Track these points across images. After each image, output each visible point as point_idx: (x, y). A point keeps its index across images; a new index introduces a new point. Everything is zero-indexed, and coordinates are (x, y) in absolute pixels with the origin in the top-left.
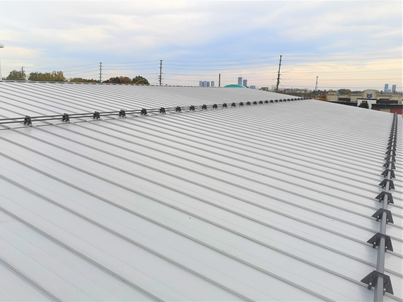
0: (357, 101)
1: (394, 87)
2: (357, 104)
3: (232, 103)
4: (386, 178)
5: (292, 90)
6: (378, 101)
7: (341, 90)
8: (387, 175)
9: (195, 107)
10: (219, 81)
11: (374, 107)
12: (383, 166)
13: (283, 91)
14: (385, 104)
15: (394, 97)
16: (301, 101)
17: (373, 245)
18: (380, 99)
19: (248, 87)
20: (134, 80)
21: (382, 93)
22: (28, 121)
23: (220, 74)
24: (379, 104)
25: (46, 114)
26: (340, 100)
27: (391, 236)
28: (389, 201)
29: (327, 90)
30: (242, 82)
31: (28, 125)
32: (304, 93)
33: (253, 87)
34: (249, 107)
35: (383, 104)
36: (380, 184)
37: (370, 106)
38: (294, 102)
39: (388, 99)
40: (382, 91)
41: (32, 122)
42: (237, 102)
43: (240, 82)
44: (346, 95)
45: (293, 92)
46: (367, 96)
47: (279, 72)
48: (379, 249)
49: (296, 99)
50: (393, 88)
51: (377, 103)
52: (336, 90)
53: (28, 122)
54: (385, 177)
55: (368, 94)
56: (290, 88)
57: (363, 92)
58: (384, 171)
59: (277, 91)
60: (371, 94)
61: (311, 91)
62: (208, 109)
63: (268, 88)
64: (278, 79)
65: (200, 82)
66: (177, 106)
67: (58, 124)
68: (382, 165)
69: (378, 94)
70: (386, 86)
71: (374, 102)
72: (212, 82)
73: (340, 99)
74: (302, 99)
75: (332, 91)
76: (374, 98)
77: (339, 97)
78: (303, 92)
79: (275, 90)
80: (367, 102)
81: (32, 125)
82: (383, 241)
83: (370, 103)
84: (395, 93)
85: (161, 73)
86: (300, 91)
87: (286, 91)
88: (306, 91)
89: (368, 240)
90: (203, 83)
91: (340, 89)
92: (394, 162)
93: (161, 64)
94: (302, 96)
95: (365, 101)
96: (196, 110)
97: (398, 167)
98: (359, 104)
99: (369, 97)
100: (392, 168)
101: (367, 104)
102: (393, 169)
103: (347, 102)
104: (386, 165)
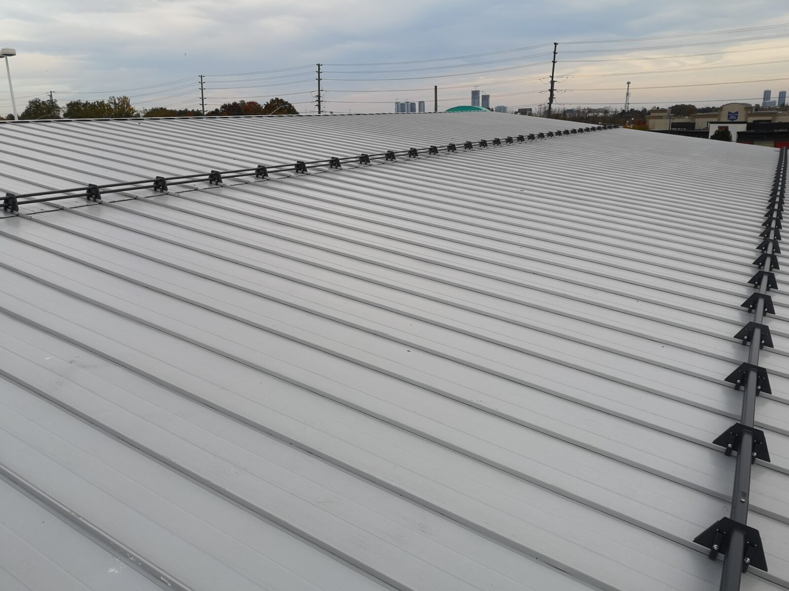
0: (708, 128)
1: (782, 95)
2: (708, 133)
3: (465, 142)
4: (762, 270)
5: (578, 111)
6: (750, 126)
7: (676, 106)
8: (763, 264)
9: (395, 154)
10: (434, 99)
11: (743, 138)
12: (757, 248)
13: (561, 114)
14: (764, 131)
15: (781, 115)
16: (598, 132)
17: (735, 384)
18: (754, 121)
19: (492, 110)
20: (267, 106)
21: (757, 107)
22: (93, 193)
23: (436, 87)
24: (752, 131)
25: (123, 180)
26: (674, 128)
27: (769, 370)
28: (766, 310)
29: (649, 108)
30: (479, 100)
31: (95, 201)
32: (602, 117)
33: (501, 109)
34: (498, 149)
35: (760, 131)
36: (751, 280)
37: (734, 136)
38: (585, 135)
39: (770, 121)
40: (757, 106)
41: (102, 195)
42: (475, 139)
43: (476, 100)
44: (687, 117)
45: (582, 115)
46: (729, 116)
47: (552, 77)
48: (745, 391)
49: (587, 130)
50: (779, 98)
51: (747, 128)
52: (666, 107)
53: (94, 196)
54: (759, 268)
55: (729, 113)
56: (575, 107)
57: (721, 109)
58: (758, 257)
59: (549, 114)
60: (737, 113)
61: (616, 112)
62: (419, 156)
63: (531, 109)
64: (552, 90)
65: (397, 103)
66: (361, 153)
67: (148, 197)
68: (755, 247)
69: (749, 112)
70: (767, 94)
71: (743, 128)
72: (420, 103)
73: (674, 125)
74: (599, 128)
75: (657, 110)
76: (743, 120)
77: (672, 121)
78: (601, 114)
79: (545, 112)
80: (727, 128)
81: (101, 200)
82: (753, 377)
83: (735, 129)
84: (783, 107)
85: (319, 91)
86: (596, 114)
87: (568, 114)
88: (606, 112)
89: (726, 377)
90: (403, 105)
91: (674, 105)
92: (779, 241)
93: (319, 73)
94: (600, 123)
95: (723, 127)
96: (397, 160)
97: (784, 249)
98: (712, 133)
99: (732, 117)
100: (773, 252)
101: (729, 133)
102: (776, 254)
103: (689, 130)
104: (763, 247)
